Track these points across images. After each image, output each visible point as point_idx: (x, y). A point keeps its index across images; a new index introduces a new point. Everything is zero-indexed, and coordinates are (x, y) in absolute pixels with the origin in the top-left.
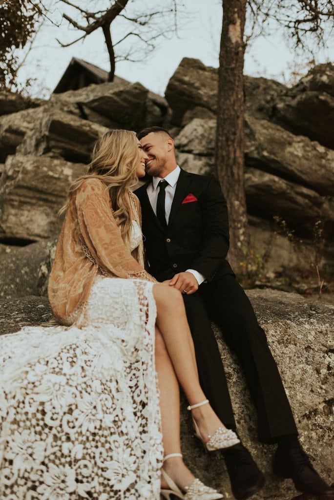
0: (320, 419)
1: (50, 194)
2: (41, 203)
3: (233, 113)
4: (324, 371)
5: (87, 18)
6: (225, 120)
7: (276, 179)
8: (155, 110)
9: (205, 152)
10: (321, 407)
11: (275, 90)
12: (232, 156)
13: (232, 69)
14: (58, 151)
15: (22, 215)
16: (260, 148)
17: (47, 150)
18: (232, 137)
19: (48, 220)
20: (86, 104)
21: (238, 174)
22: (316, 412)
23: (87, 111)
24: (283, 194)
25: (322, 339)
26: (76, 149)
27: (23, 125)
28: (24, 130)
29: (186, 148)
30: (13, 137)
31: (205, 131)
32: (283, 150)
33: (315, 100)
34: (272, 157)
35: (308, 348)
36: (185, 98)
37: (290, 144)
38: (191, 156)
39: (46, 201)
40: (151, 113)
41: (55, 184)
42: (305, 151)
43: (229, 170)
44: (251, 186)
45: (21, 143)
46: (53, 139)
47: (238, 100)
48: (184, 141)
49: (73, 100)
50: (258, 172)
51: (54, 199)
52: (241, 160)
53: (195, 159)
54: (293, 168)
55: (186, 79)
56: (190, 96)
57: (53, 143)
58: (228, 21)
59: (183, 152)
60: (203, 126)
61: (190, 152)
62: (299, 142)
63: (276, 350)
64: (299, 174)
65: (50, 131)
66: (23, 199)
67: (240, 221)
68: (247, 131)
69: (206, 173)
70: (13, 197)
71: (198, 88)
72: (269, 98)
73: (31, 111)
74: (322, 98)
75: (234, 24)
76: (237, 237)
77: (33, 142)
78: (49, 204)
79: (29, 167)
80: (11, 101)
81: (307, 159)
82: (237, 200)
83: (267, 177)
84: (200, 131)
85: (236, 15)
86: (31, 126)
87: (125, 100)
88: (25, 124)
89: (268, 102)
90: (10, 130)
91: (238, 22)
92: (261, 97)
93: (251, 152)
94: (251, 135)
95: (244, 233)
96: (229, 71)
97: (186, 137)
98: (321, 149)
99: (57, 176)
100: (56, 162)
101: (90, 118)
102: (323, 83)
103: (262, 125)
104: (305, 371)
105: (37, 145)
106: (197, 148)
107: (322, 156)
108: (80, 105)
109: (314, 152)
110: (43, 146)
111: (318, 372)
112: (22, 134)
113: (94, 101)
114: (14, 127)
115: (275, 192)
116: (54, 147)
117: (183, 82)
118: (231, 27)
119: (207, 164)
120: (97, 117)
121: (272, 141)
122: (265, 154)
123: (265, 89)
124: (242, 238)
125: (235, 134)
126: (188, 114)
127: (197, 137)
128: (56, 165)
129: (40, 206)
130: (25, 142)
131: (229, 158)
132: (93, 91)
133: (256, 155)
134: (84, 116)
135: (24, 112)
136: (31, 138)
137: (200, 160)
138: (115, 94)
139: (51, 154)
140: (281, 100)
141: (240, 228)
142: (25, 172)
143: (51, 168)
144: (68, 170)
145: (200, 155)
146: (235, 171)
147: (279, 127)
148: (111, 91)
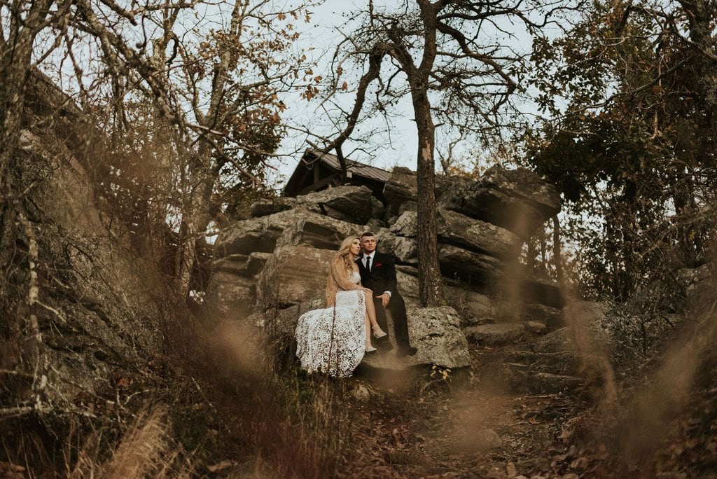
0: (426, 341)
1: (306, 271)
2: (300, 278)
3: (427, 208)
4: (429, 325)
5: (324, 142)
6: (422, 213)
7: (462, 251)
8: (379, 204)
9: (413, 235)
10: (427, 337)
11: (463, 187)
12: (428, 237)
13: (426, 179)
14: (309, 242)
15: (287, 287)
16: (449, 230)
17: (301, 241)
18: (427, 225)
19: (305, 290)
20: (325, 204)
21: (433, 250)
22: (425, 338)
23: (326, 209)
24: (470, 261)
25: (430, 314)
26: (322, 240)
27: (281, 224)
28: (281, 227)
29: (401, 233)
30: (273, 232)
31: (412, 220)
32: (465, 231)
33: (486, 194)
34: (457, 235)
35: (424, 317)
36: (399, 195)
37: (469, 226)
38: (403, 238)
39: (304, 276)
40: (375, 206)
41: (310, 264)
42: (481, 230)
43: (426, 247)
44: (446, 257)
45: (280, 236)
46: (306, 234)
47: (430, 199)
48: (399, 228)
49: (315, 200)
50: (450, 247)
51: (309, 275)
52: (434, 240)
53: (406, 240)
54: (474, 243)
55: (398, 182)
56: (403, 194)
57: (305, 236)
58: (422, 146)
59: (398, 235)
60: (411, 217)
61: (403, 235)
62: (476, 224)
63: (410, 317)
64: (478, 246)
65: (304, 229)
66: (288, 276)
67: (436, 281)
68: (441, 219)
69: (414, 249)
70: (282, 275)
71: (408, 188)
72: (458, 193)
73: (285, 212)
74: (491, 192)
75: (426, 148)
76: (433, 292)
77: (290, 236)
78: (305, 278)
79: (292, 254)
80: (270, 205)
81: (483, 236)
82: (433, 267)
83: (456, 250)
84: (409, 220)
85: (427, 142)
86: (286, 224)
87: (355, 199)
88: (282, 223)
89: (458, 196)
90: (271, 228)
91: (429, 146)
92: (453, 192)
93: (443, 233)
94: (443, 222)
95: (438, 289)
96: (423, 180)
97: (400, 225)
98: (493, 228)
99: (310, 259)
100: (309, 249)
101: (329, 213)
102: (490, 183)
103: (450, 214)
104: (421, 324)
105: (293, 238)
106: (407, 232)
107: (494, 233)
108: (321, 205)
109: (488, 230)
110: (298, 239)
111: (427, 325)
112: (281, 230)
113: (331, 201)
114: (275, 226)
115: (464, 261)
116: (306, 239)
117: (396, 185)
118: (424, 150)
119: (414, 244)
120: (335, 213)
121: (456, 225)
122: (452, 234)
123: (456, 186)
124: (437, 292)
125: (428, 222)
126: (402, 207)
127: (407, 225)
128: (310, 252)
129: (299, 280)
130: (283, 236)
131: (426, 239)
132: (330, 193)
133: (447, 236)
134: (324, 213)
135: (281, 214)
136: (288, 233)
137: (410, 241)
138: (347, 195)
139: (305, 244)
140: (467, 193)
141: (435, 286)
142: (290, 257)
143: (306, 254)
144: (318, 254)
145: (410, 237)
146: (430, 248)
147: (462, 215)
148: (344, 194)
